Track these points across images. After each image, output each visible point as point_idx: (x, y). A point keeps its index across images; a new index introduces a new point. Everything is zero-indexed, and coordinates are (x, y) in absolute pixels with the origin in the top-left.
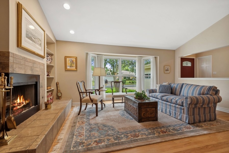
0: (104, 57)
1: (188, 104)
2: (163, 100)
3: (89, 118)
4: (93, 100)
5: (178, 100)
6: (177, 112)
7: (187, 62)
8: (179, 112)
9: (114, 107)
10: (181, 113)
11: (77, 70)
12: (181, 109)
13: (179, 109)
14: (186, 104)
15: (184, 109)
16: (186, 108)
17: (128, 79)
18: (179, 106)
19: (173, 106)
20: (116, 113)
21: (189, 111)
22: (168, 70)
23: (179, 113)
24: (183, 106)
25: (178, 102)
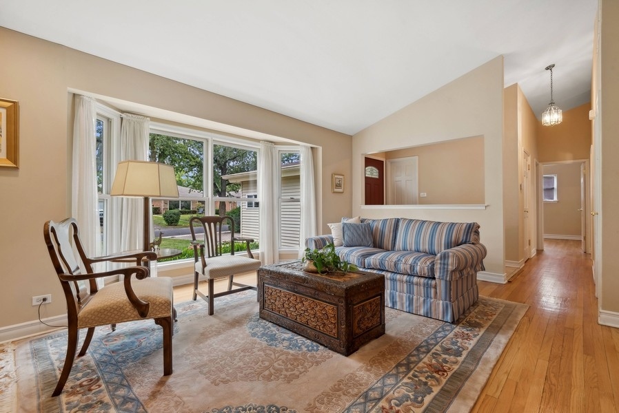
0: (150, 128)
1: (449, 272)
2: (369, 265)
3: (132, 400)
4: (147, 306)
5: (415, 262)
6: (415, 297)
7: (373, 168)
8: (423, 295)
9: (211, 313)
10: (427, 296)
11: (17, 168)
12: (427, 286)
13: (422, 287)
14: (444, 272)
15: (435, 287)
16: (443, 283)
17: (184, 210)
18: (422, 280)
19: (402, 281)
20: (241, 336)
21: (450, 290)
22: (338, 186)
23: (422, 299)
24: (434, 278)
25: (418, 268)
